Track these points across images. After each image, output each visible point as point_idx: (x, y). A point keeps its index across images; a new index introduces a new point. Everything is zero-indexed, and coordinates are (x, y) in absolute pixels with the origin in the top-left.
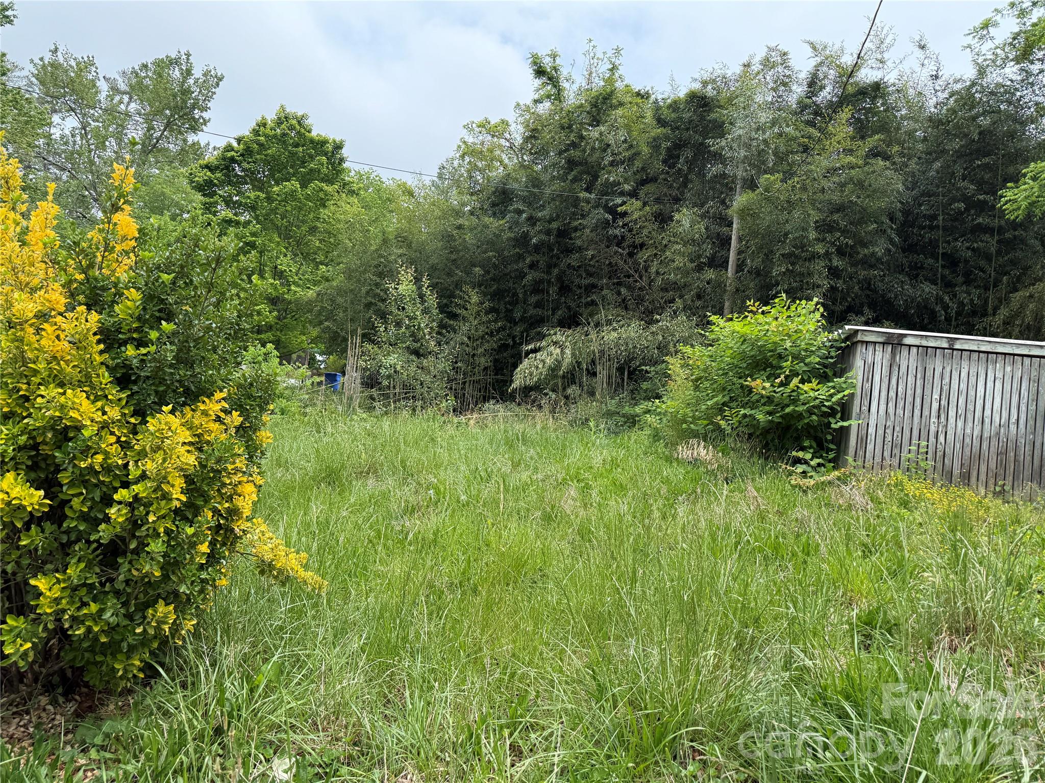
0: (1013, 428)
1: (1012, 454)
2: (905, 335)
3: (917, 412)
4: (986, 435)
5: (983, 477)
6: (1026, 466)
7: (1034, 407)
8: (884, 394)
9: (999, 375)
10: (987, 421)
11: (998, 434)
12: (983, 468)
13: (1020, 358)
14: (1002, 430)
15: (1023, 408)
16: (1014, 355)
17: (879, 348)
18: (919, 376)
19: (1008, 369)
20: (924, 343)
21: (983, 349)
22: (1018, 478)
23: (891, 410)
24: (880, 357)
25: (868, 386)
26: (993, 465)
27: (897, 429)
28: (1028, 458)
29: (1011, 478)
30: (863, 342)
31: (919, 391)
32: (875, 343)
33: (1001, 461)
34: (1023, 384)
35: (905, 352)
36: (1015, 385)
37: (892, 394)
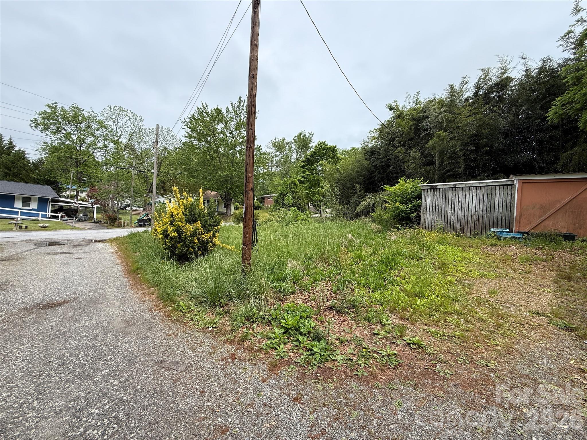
0: (481, 212)
1: (481, 221)
2: (438, 185)
3: (443, 209)
4: (470, 215)
5: (469, 229)
6: (487, 225)
7: (490, 204)
8: (431, 205)
9: (474, 194)
10: (470, 210)
11: (475, 214)
12: (469, 226)
13: (483, 187)
14: (476, 213)
15: (485, 204)
16: (480, 186)
17: (429, 190)
18: (443, 198)
19: (478, 191)
20: (445, 187)
21: (467, 186)
22: (484, 228)
23: (434, 210)
24: (430, 193)
25: (426, 203)
26: (473, 225)
27: (436, 215)
28: (488, 222)
29: (481, 229)
30: (423, 189)
31: (444, 203)
32: (427, 189)
33: (476, 223)
34: (485, 196)
35: (438, 191)
36: (481, 197)
37: (434, 204)
